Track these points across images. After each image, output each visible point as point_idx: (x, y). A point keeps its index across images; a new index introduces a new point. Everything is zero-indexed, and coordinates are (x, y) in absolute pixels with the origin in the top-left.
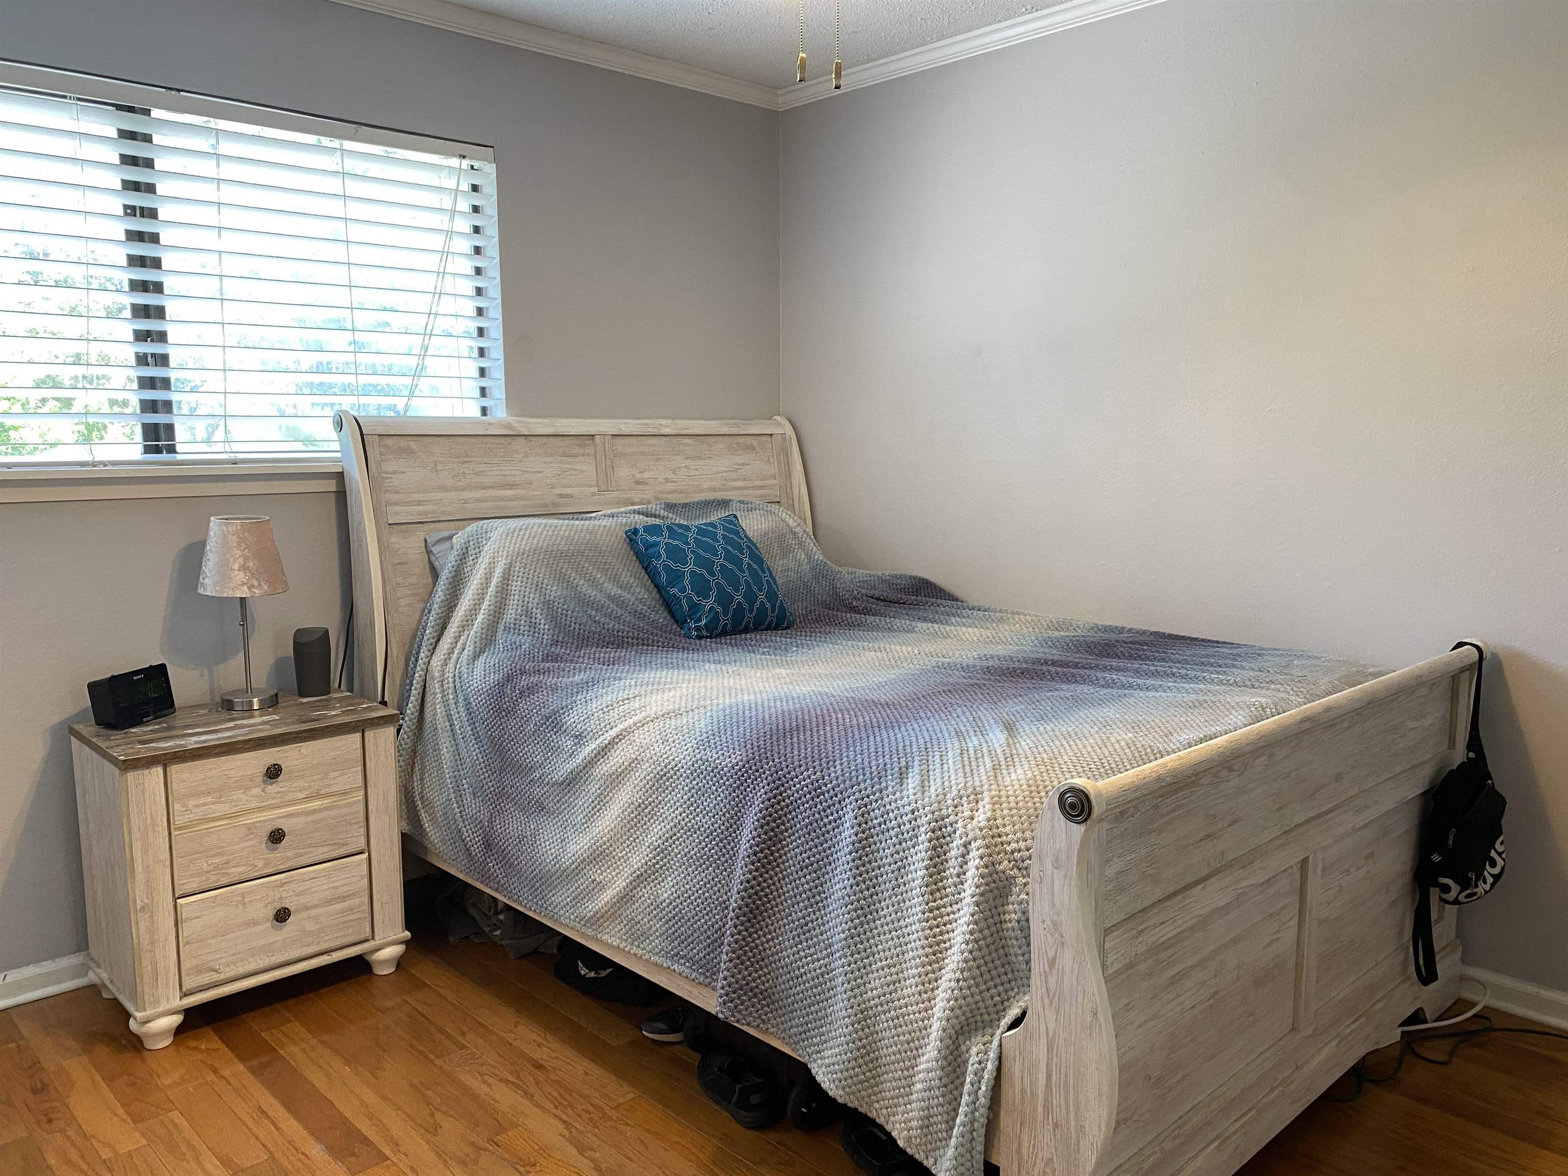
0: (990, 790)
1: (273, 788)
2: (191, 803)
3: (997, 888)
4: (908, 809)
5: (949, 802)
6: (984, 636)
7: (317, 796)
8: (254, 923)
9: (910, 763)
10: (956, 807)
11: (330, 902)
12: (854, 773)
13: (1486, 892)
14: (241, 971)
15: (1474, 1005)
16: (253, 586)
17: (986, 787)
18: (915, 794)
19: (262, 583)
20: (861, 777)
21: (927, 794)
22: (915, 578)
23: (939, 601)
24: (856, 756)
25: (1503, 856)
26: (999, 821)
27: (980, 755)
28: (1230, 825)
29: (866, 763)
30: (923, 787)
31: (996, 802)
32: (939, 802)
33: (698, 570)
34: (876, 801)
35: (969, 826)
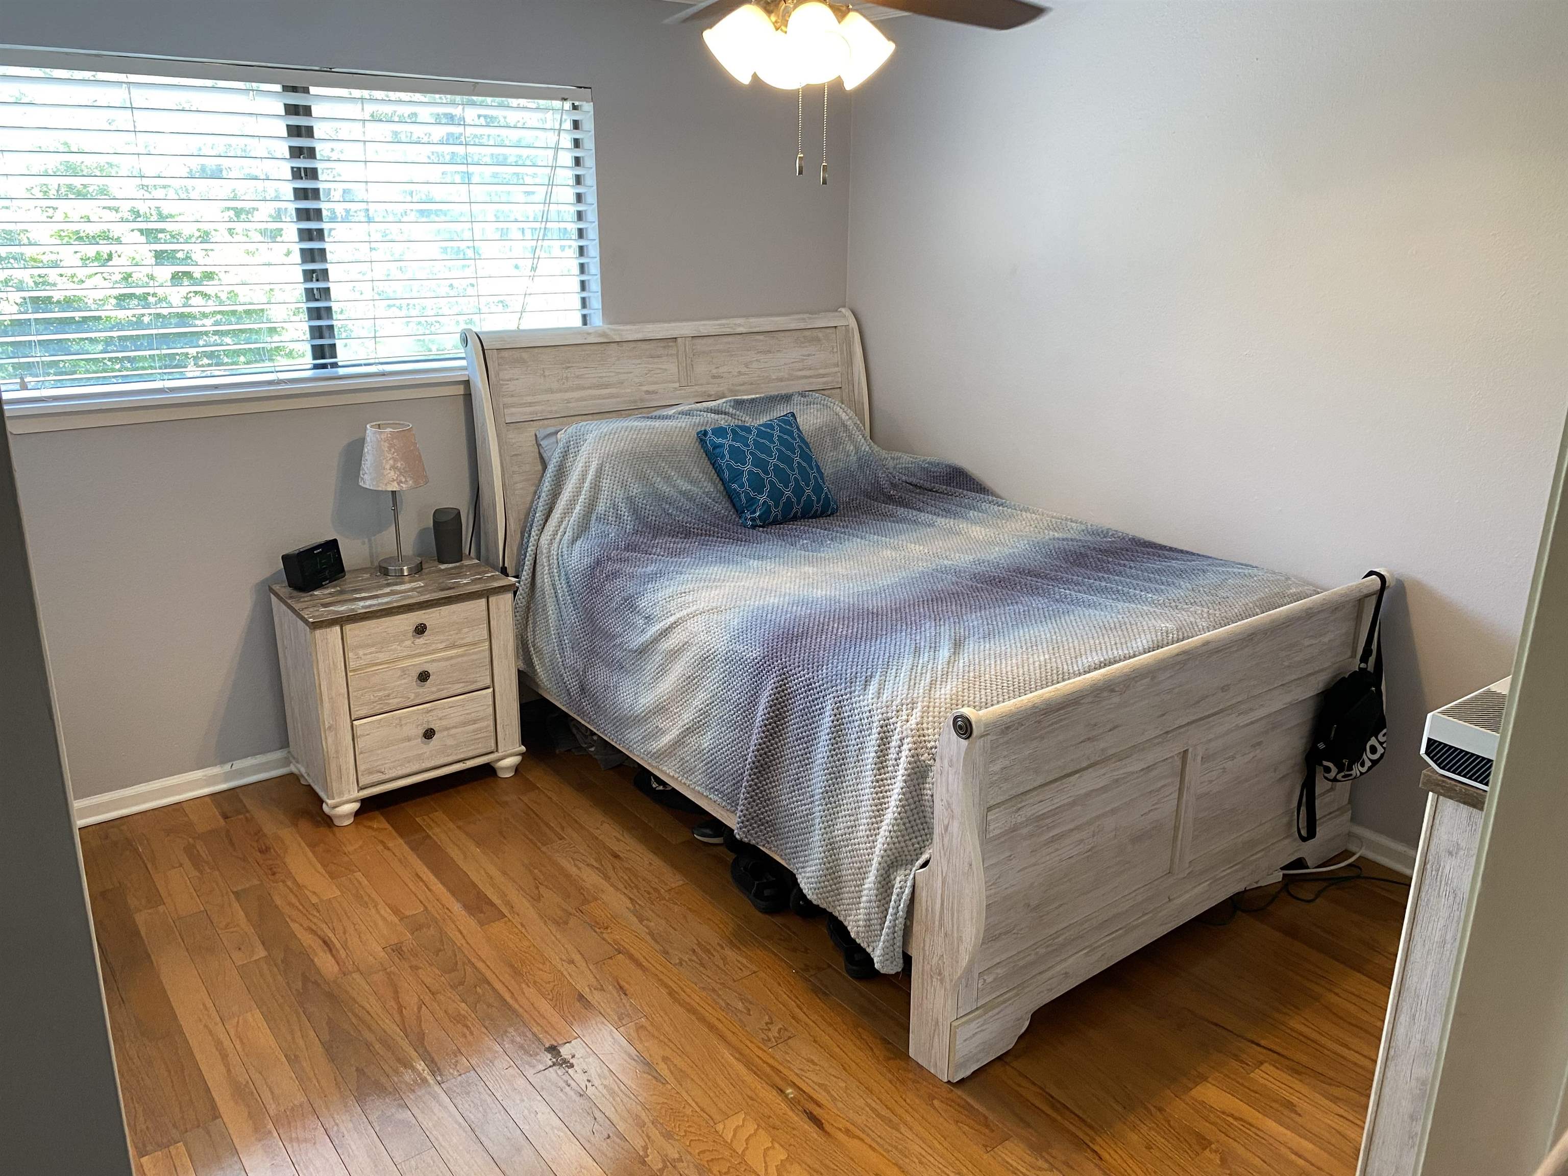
0: (923, 702)
1: (421, 641)
2: (361, 652)
3: (920, 772)
4: (867, 709)
5: (894, 707)
6: (988, 536)
7: (453, 646)
8: (409, 739)
9: (874, 674)
10: (898, 712)
11: (465, 724)
12: (834, 677)
13: (1362, 774)
14: (401, 772)
15: (1354, 854)
16: (401, 482)
17: (920, 699)
18: (873, 699)
19: (408, 480)
20: (838, 681)
21: (880, 699)
22: (950, 467)
23: (965, 492)
24: (838, 663)
25: (1384, 745)
26: (925, 725)
27: (924, 671)
28: (1110, 730)
29: (844, 671)
30: (879, 694)
31: (925, 711)
32: (887, 707)
33: (755, 470)
34: (847, 700)
35: (904, 727)
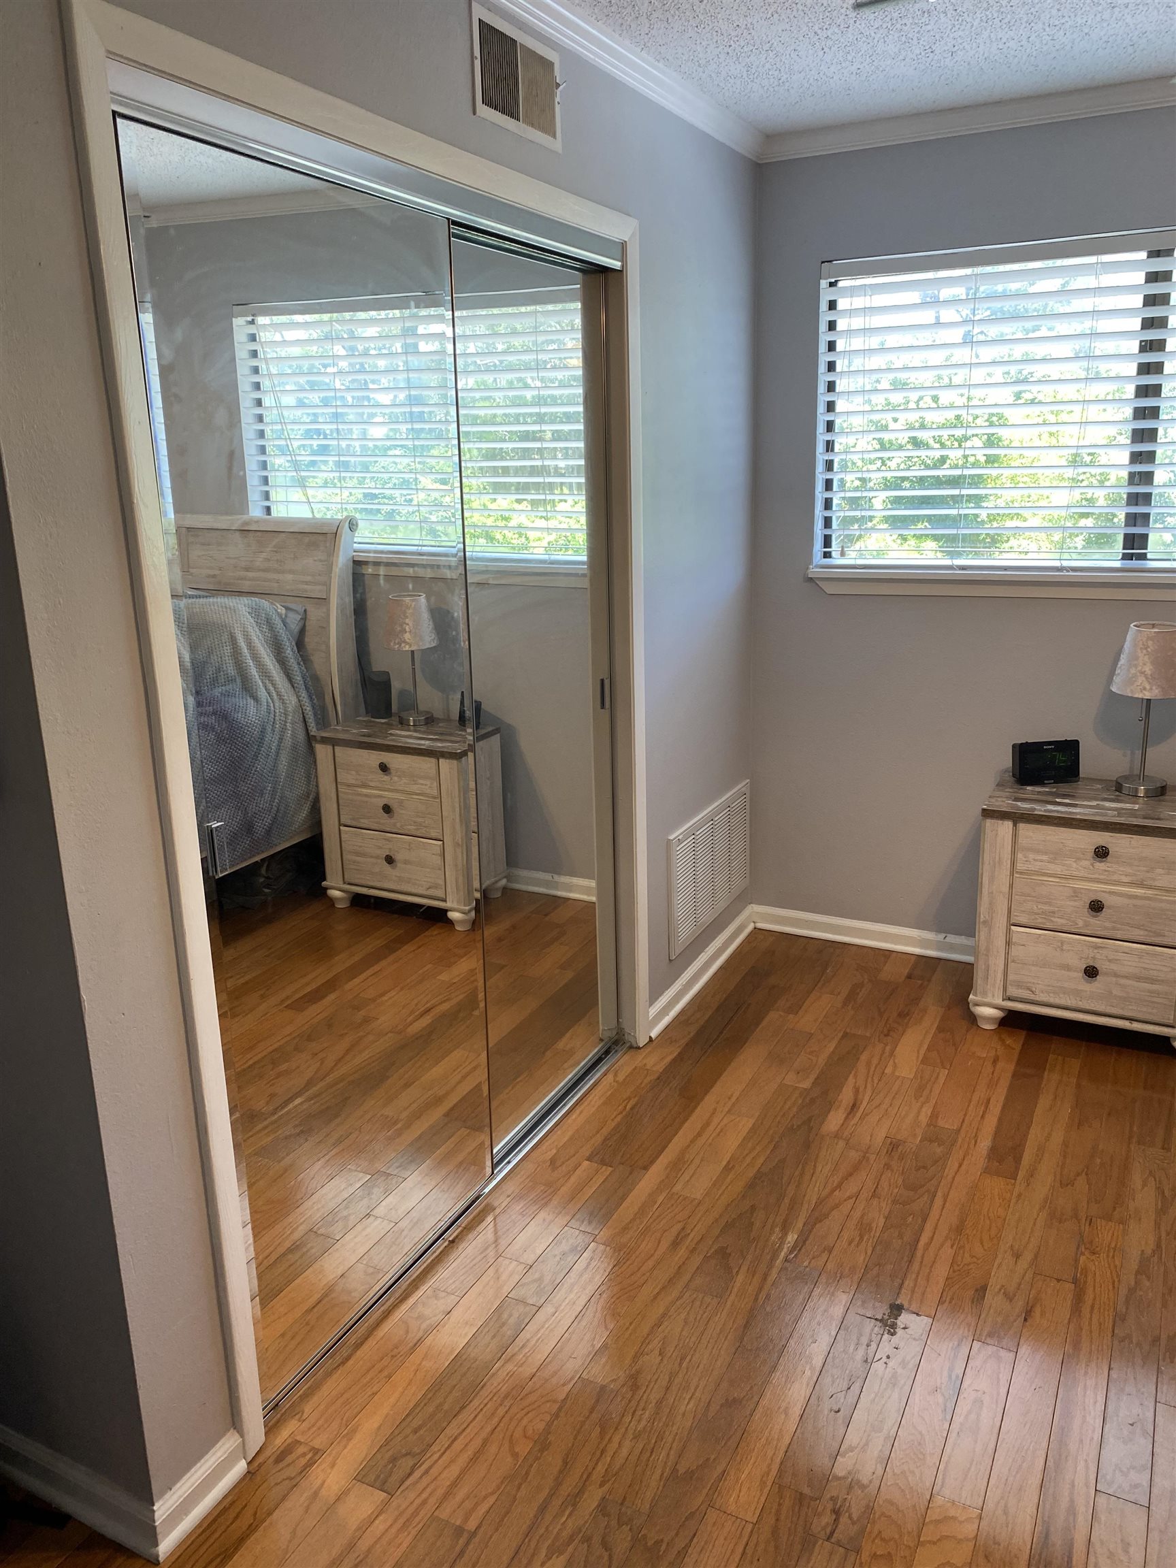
1: (1101, 865)
2: (1031, 856)
7: (1141, 885)
8: (1067, 968)
11: (1139, 979)
14: (1052, 1000)
19: (1154, 688)
